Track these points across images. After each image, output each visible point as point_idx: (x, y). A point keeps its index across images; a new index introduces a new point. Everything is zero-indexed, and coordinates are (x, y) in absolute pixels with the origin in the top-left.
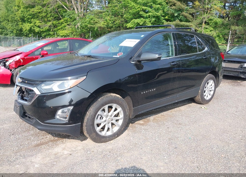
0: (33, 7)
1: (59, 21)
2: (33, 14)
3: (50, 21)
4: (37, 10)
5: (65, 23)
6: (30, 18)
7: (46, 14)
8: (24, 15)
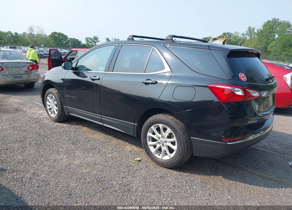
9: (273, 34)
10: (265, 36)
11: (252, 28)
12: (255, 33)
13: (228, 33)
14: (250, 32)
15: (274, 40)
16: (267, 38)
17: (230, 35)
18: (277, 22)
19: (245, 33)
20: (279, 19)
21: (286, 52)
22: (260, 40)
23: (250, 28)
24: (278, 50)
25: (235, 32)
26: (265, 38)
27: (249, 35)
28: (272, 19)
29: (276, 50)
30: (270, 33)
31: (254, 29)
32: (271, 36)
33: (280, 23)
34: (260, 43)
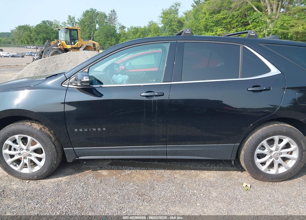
0: (219, 12)
1: (246, 27)
2: (216, 21)
3: (234, 28)
4: (222, 15)
5: (254, 28)
6: (213, 25)
7: (231, 19)
8: (207, 22)
9: (94, 24)
10: (87, 26)
11: (72, 17)
12: (76, 23)
13: (47, 21)
14: (71, 22)
15: (96, 30)
16: (89, 28)
17: (51, 24)
18: (95, 13)
19: (66, 22)
20: (96, 10)
21: (109, 41)
22: (83, 30)
23: (69, 16)
24: (102, 39)
25: (55, 20)
26: (88, 28)
27: (71, 24)
28: (90, 9)
29: (100, 40)
30: (91, 23)
31: (74, 18)
32: (92, 26)
33: (98, 14)
34: (84, 33)
